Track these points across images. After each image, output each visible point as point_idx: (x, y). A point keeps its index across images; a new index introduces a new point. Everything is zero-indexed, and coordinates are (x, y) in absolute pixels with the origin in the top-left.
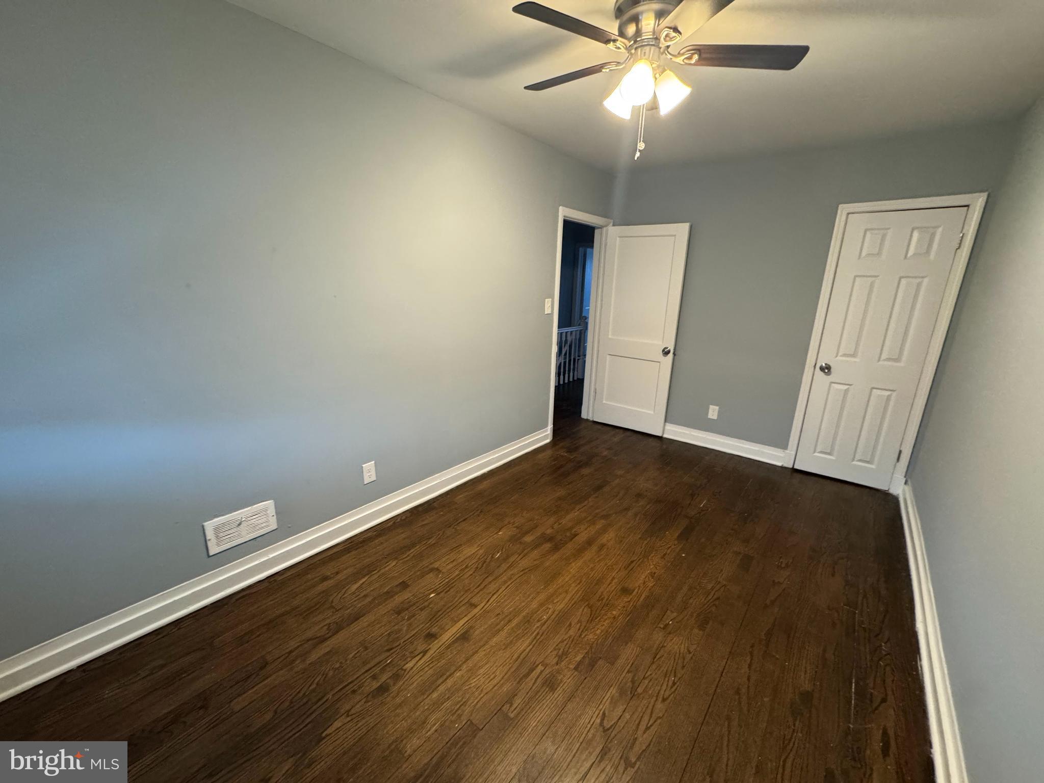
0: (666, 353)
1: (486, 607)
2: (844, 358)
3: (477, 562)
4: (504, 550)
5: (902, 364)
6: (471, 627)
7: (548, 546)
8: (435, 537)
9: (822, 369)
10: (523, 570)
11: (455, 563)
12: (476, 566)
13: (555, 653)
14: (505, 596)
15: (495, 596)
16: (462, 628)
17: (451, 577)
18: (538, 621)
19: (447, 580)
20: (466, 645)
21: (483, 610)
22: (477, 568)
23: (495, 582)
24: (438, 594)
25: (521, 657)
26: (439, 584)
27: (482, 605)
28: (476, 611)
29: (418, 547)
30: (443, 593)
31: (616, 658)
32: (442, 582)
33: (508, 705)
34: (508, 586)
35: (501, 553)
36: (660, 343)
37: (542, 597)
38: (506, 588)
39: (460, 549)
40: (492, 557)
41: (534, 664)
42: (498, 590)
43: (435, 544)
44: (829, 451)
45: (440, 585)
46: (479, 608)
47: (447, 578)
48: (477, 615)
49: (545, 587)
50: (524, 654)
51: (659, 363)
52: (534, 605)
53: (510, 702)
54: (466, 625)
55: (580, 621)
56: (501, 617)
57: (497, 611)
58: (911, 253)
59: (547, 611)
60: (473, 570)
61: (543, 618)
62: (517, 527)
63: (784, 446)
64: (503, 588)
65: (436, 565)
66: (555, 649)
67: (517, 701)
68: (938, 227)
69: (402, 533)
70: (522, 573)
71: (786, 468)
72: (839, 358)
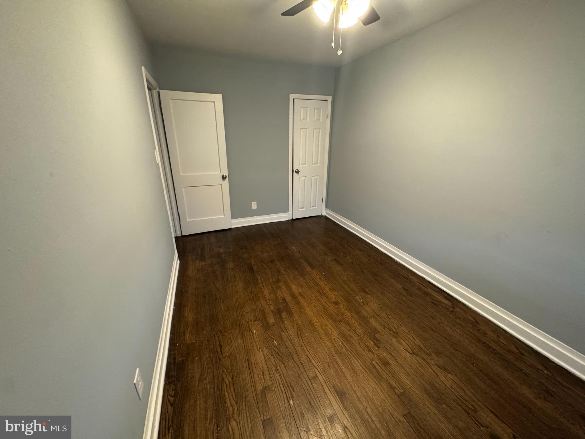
0: (224, 178)
1: (320, 371)
2: (302, 166)
3: (274, 358)
4: (273, 337)
5: (318, 165)
6: (334, 387)
7: (284, 315)
8: (224, 375)
9: (296, 172)
10: (298, 336)
11: (266, 373)
12: (278, 361)
13: (366, 351)
14: (315, 356)
15: (313, 361)
16: (332, 393)
17: (280, 381)
18: (342, 348)
19: (281, 385)
20: (347, 395)
21: (322, 374)
22: (280, 360)
23: (300, 355)
24: (293, 398)
25: (365, 368)
26: (282, 392)
27: (317, 372)
28: (320, 377)
29: (226, 393)
30: (293, 393)
31: (375, 329)
32: (281, 390)
33: (395, 389)
34: (307, 350)
35: (275, 340)
36: (219, 173)
37: (324, 337)
38: (308, 352)
39: (253, 362)
40: (276, 347)
41: (371, 364)
42: (309, 357)
43: (232, 379)
44: (303, 207)
45: (284, 392)
46: (318, 375)
47: (279, 384)
48: (324, 379)
49: (318, 332)
50: (363, 366)
51: (221, 185)
52: (329, 344)
53: (393, 388)
54: (330, 389)
55: (349, 331)
56: (331, 365)
57: (326, 365)
58: (315, 119)
59: (336, 340)
60: (281, 363)
61: (341, 345)
62: (255, 321)
63: (287, 211)
64: (308, 353)
65: (260, 387)
66: (364, 350)
67: (393, 384)
68: (321, 108)
69: (195, 401)
70: (300, 338)
71: (290, 220)
72: (300, 166)
